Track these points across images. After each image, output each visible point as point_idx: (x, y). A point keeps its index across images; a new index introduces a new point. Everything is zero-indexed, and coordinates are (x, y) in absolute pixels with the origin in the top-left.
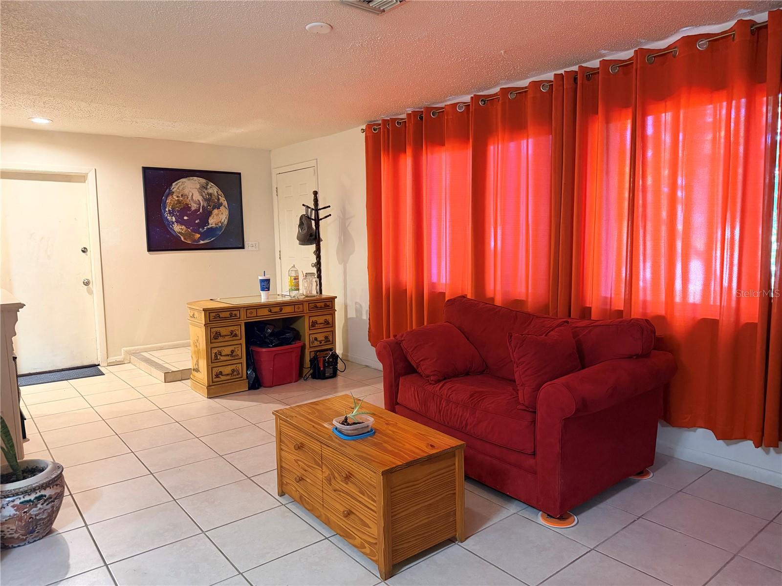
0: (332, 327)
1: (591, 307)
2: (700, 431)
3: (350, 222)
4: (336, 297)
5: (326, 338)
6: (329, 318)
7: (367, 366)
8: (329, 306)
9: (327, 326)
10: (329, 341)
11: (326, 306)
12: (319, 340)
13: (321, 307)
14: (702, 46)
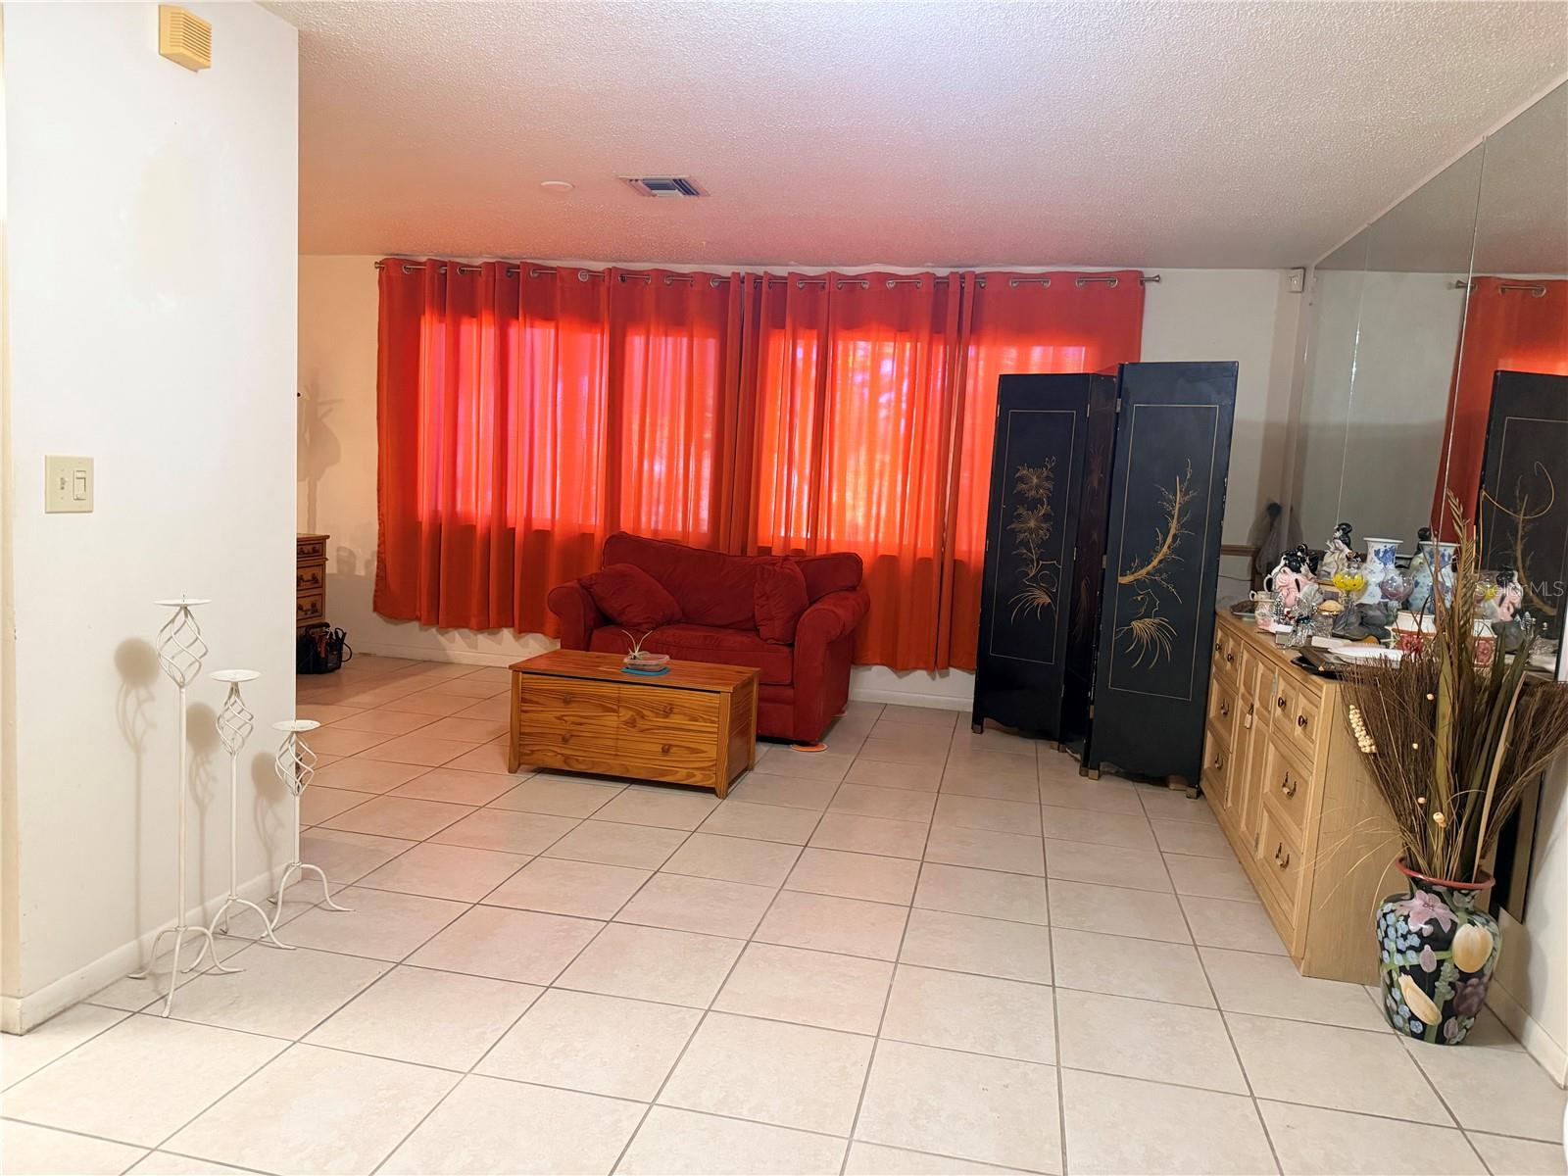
0: (321, 587)
1: (771, 548)
2: (875, 668)
3: (330, 410)
4: (328, 537)
5: (313, 605)
6: (317, 571)
7: (365, 654)
8: (318, 551)
9: (316, 585)
10: (316, 611)
11: (315, 551)
12: (304, 609)
13: (308, 553)
14: (891, 284)
